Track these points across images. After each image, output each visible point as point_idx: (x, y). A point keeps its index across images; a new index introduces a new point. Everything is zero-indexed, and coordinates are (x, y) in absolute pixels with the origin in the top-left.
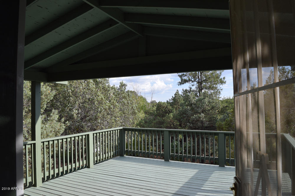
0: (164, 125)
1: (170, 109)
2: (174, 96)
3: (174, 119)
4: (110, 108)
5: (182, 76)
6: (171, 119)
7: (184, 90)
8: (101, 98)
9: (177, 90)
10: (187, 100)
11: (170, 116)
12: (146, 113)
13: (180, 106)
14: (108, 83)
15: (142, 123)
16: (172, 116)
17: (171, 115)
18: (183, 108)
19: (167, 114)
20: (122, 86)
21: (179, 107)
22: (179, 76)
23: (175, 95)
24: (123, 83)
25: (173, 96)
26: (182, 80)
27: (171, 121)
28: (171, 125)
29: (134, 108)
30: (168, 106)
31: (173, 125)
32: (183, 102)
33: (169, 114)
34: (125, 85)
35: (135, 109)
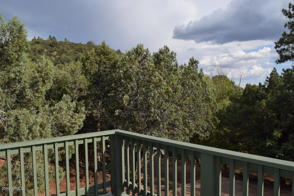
0: (253, 116)
1: (263, 94)
2: (269, 77)
3: (268, 108)
4: (167, 92)
5: (282, 52)
6: (263, 108)
7: (285, 70)
8: (158, 79)
9: (275, 68)
10: (290, 80)
11: (262, 104)
12: (231, 99)
13: (278, 90)
14: (175, 61)
15: (222, 113)
16: (264, 104)
17: (264, 102)
18: (282, 93)
19: (258, 101)
20: (192, 64)
21: (276, 92)
22: (277, 51)
23: (270, 75)
24: (193, 59)
25: (267, 77)
26: (282, 56)
27: (263, 111)
28: (263, 117)
29: (207, 92)
30: (259, 89)
31: (267, 116)
32: (283, 84)
33: (260, 101)
34: (196, 62)
35: (208, 94)
